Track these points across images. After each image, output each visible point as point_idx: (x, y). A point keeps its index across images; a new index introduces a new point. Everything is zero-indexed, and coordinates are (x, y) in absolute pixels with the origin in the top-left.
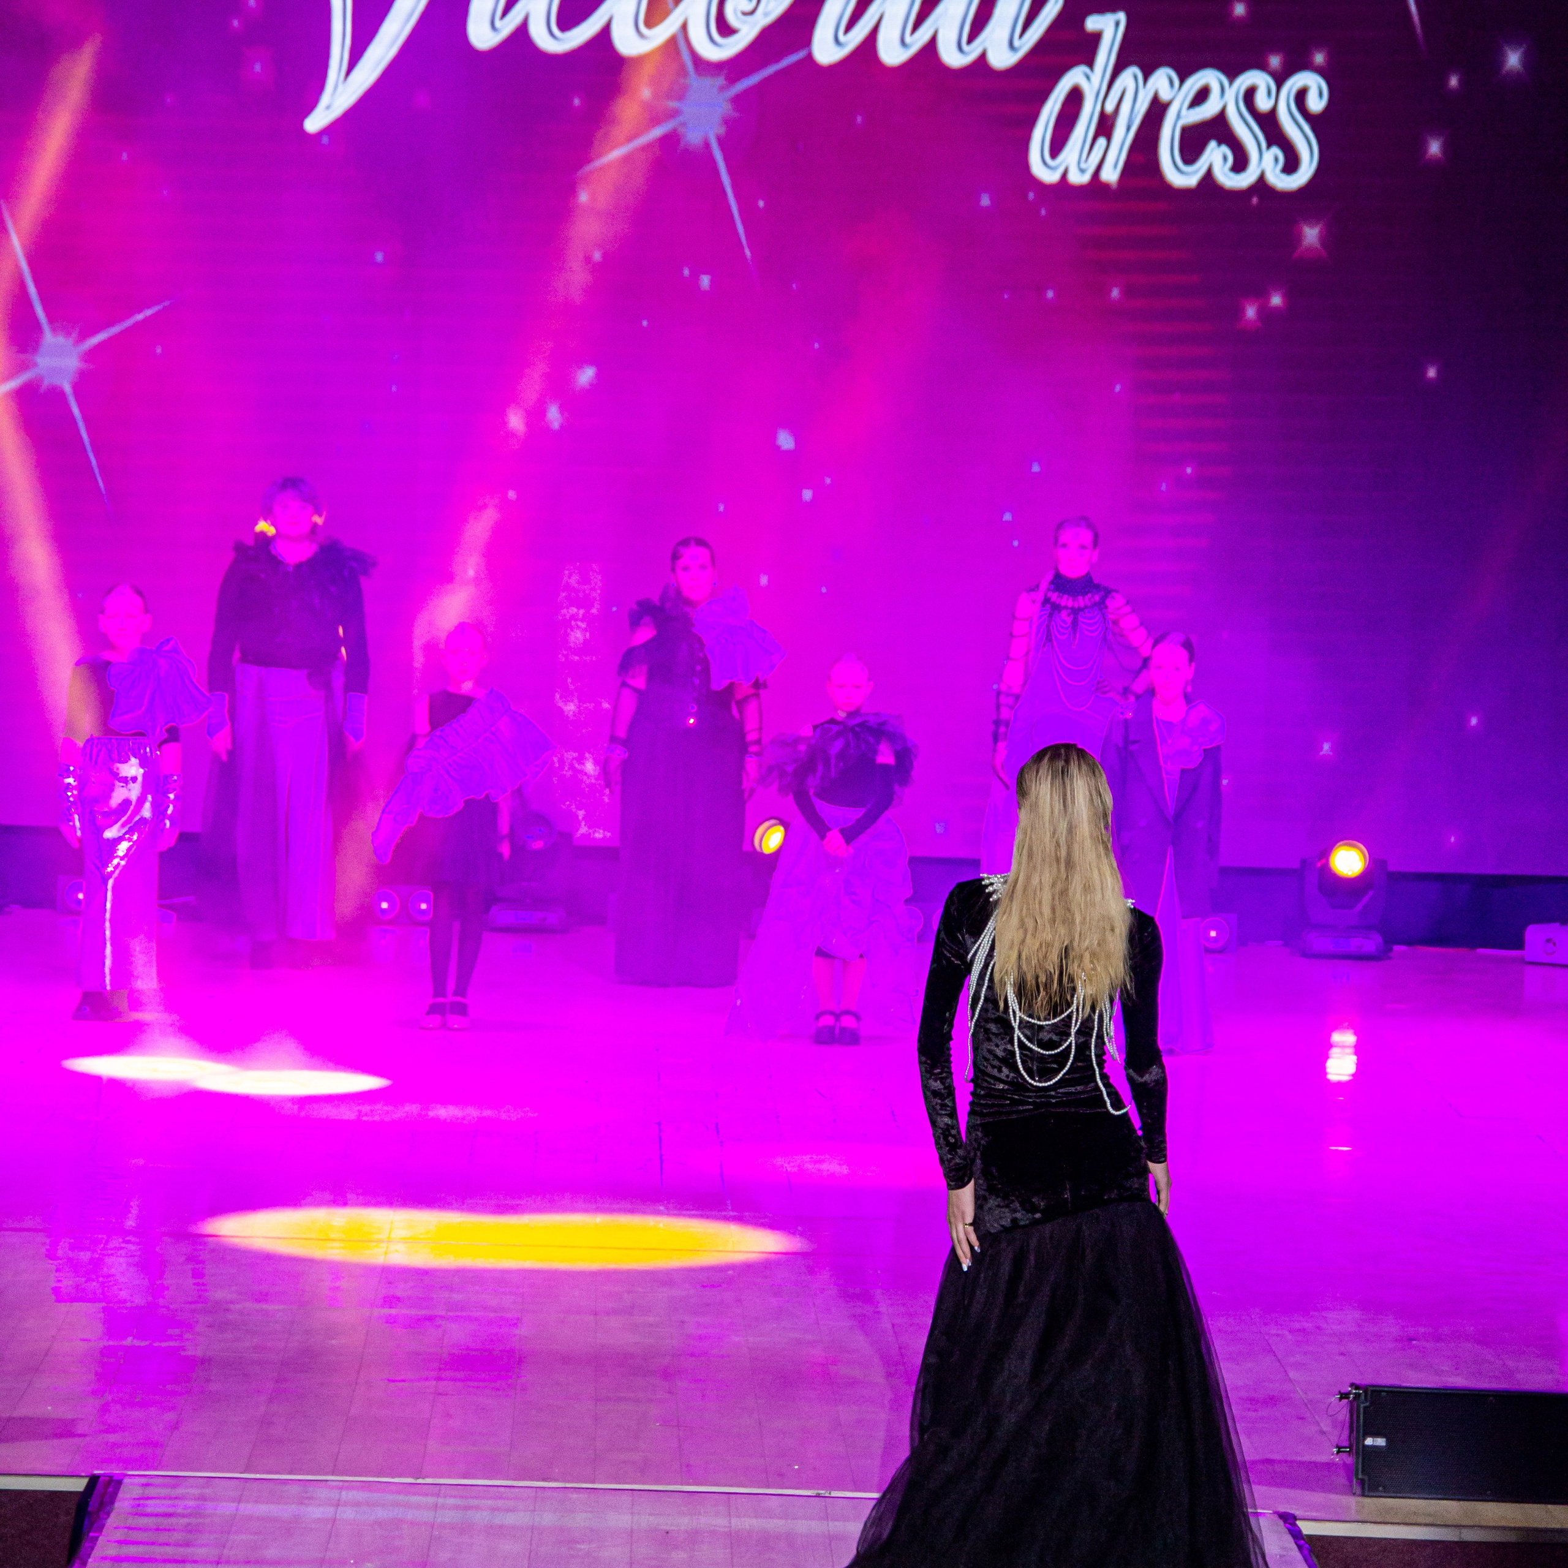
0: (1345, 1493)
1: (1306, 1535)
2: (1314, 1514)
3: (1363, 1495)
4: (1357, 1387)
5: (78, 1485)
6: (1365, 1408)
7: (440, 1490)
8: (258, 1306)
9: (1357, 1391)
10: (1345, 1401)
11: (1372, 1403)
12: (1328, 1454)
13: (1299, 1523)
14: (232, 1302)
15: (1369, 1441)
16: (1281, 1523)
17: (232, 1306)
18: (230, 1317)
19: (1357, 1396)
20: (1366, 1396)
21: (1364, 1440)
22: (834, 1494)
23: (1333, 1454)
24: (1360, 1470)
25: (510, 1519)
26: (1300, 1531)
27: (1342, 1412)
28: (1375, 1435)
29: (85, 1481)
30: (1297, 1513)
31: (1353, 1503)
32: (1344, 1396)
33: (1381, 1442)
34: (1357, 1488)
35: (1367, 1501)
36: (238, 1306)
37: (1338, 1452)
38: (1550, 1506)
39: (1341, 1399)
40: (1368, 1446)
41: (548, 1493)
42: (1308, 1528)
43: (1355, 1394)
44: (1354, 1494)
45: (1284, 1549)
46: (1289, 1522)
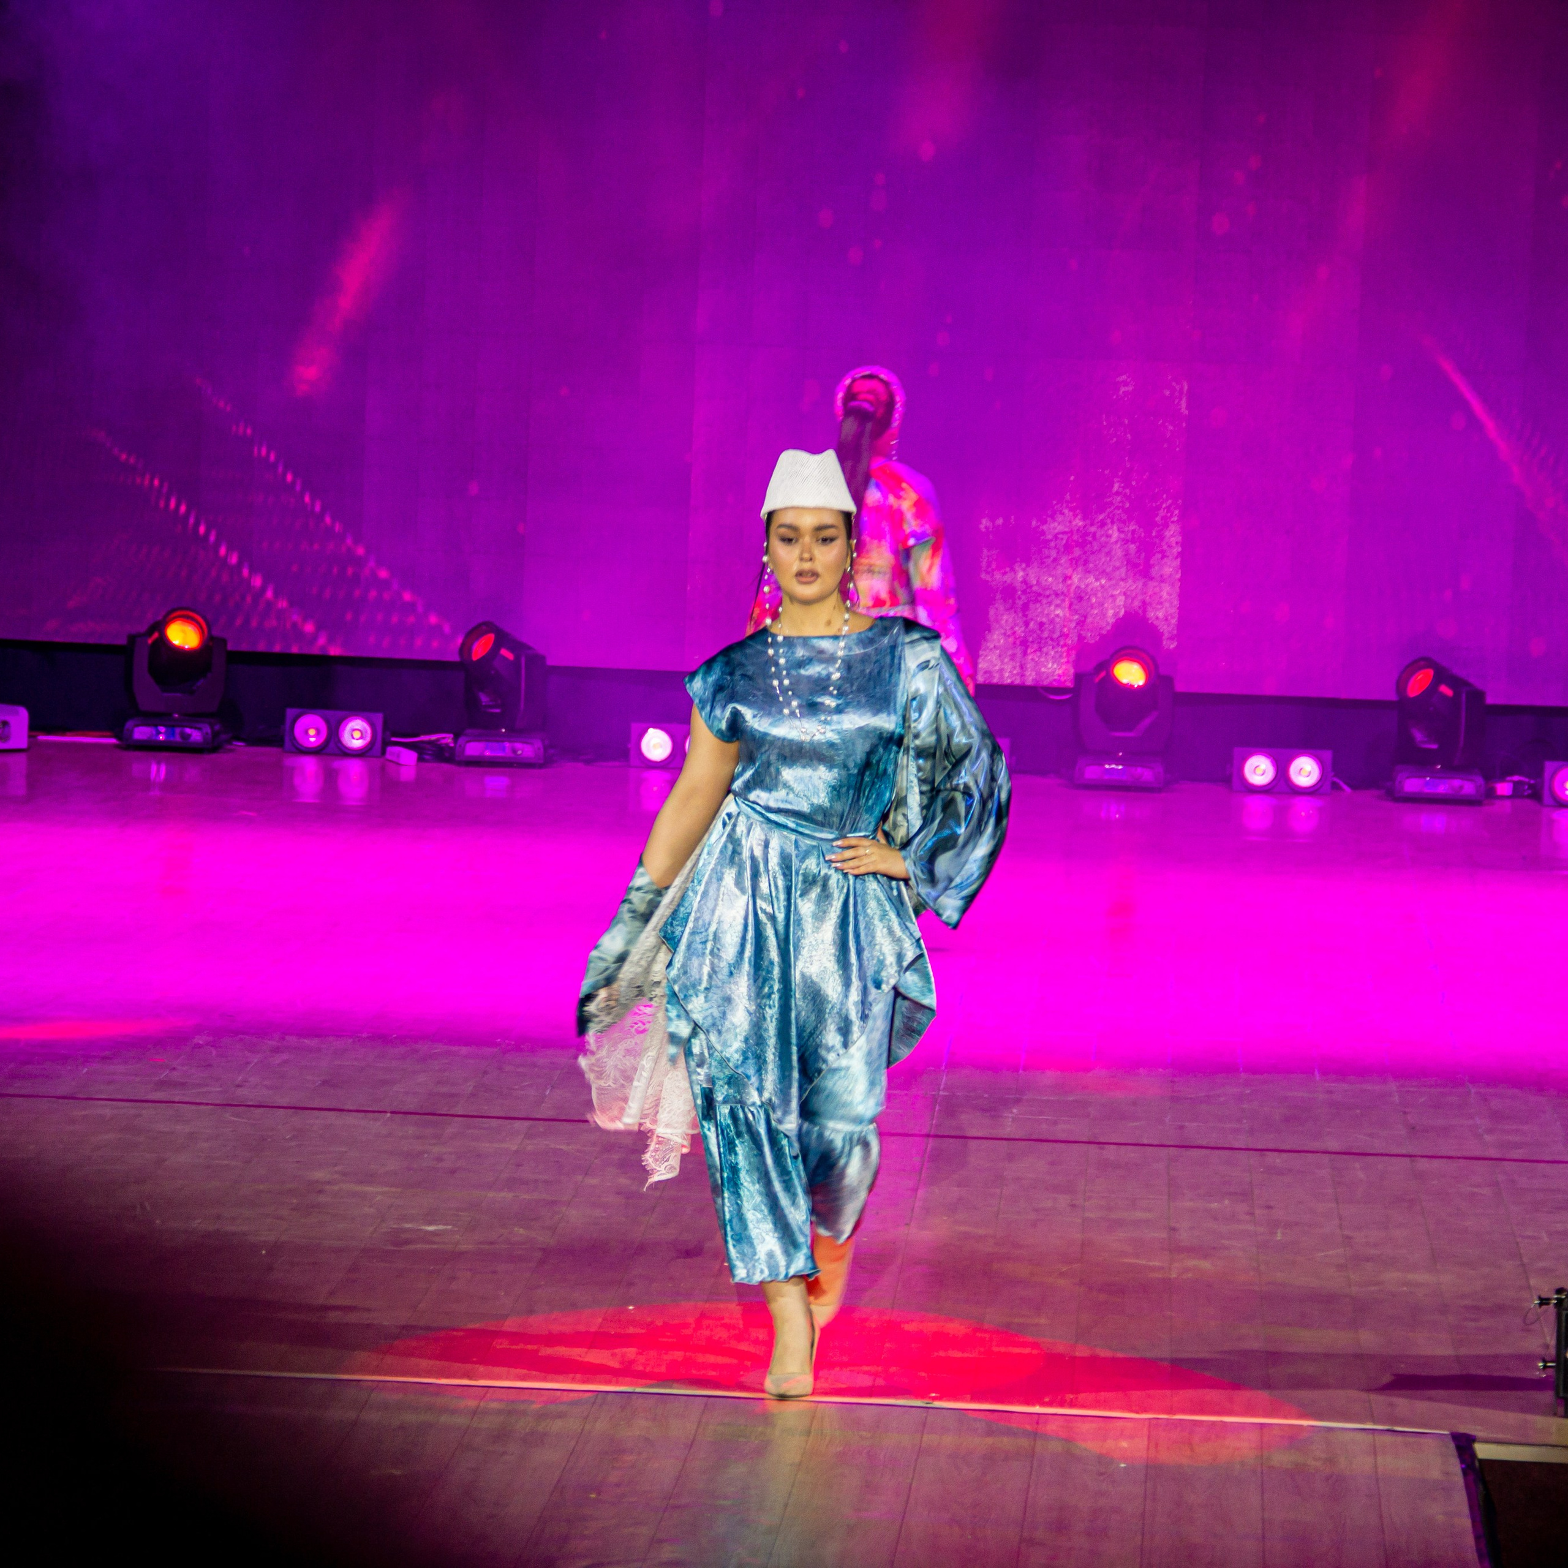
0: (1545, 1414)
1: (1481, 1461)
2: (1500, 1436)
4: (1559, 1291)
7: (486, 1393)
8: (359, 1188)
9: (1559, 1296)
10: (1544, 1307)
13: (1476, 1445)
14: (329, 1183)
16: (1452, 1446)
17: (327, 1187)
18: (322, 1199)
19: (1560, 1302)
21: (1565, 1352)
22: (937, 1404)
23: (1539, 1370)
24: (1561, 1387)
25: (557, 1426)
26: (1473, 1454)
30: (1479, 1434)
31: (1549, 1424)
32: (1544, 1302)
34: (1561, 1410)
36: (336, 1188)
37: (1545, 1367)
39: (1541, 1305)
41: (610, 1397)
42: (1483, 1451)
43: (1557, 1299)
44: (1555, 1414)
45: (1447, 1474)
46: (1463, 1444)
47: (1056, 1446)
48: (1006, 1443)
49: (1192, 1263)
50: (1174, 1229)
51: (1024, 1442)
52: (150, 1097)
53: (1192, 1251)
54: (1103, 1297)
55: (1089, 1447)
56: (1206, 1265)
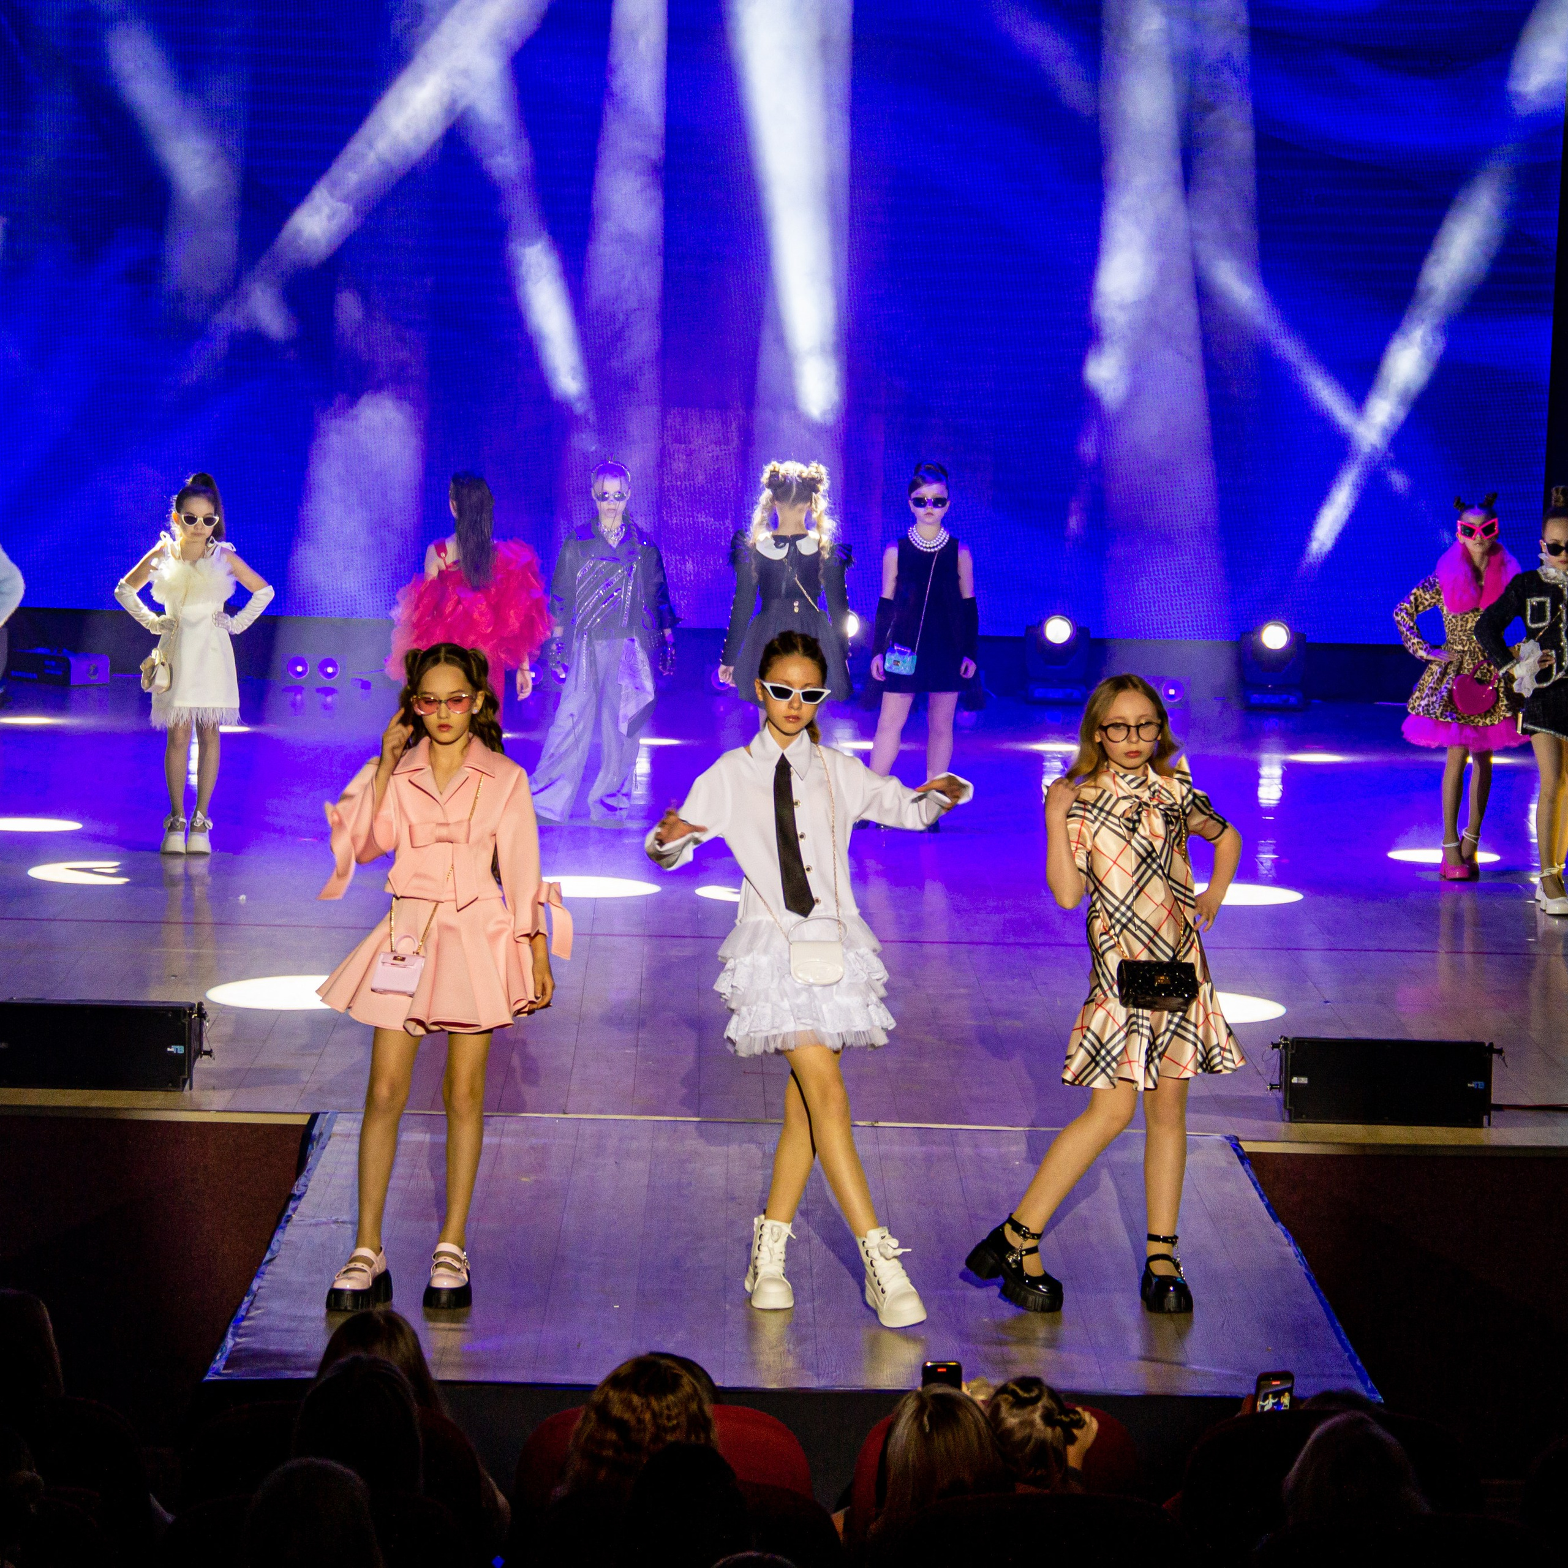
0: (1276, 1120)
1: (1248, 1153)
2: (1252, 1136)
3: (1291, 1121)
4: (1286, 1039)
5: (303, 1120)
6: (1292, 1054)
7: (580, 1123)
9: (1286, 1042)
10: (1276, 1050)
11: (1296, 1052)
12: (1261, 1090)
13: (1241, 1143)
15: (1295, 1080)
16: (1226, 1144)
19: (1286, 1046)
20: (1292, 1046)
21: (1291, 1078)
22: (881, 1124)
23: (1267, 1090)
24: (1288, 1103)
25: (635, 1145)
26: (1242, 1149)
27: (1274, 1057)
28: (1299, 1075)
29: (308, 1117)
30: (1240, 1136)
31: (1282, 1127)
32: (1275, 1046)
33: (1304, 1080)
34: (1287, 1118)
35: (1294, 1125)
37: (1271, 1089)
38: (1433, 1128)
39: (1273, 1048)
40: (1295, 1084)
42: (1248, 1147)
43: (1284, 1044)
44: (1283, 1120)
46: (1235, 1143)
47: (968, 1151)
48: (936, 1149)
49: (1007, 1023)
50: (987, 1000)
51: (949, 1149)
52: (276, 923)
53: (1007, 1014)
54: (958, 1047)
55: (990, 1151)
56: (1017, 1023)
